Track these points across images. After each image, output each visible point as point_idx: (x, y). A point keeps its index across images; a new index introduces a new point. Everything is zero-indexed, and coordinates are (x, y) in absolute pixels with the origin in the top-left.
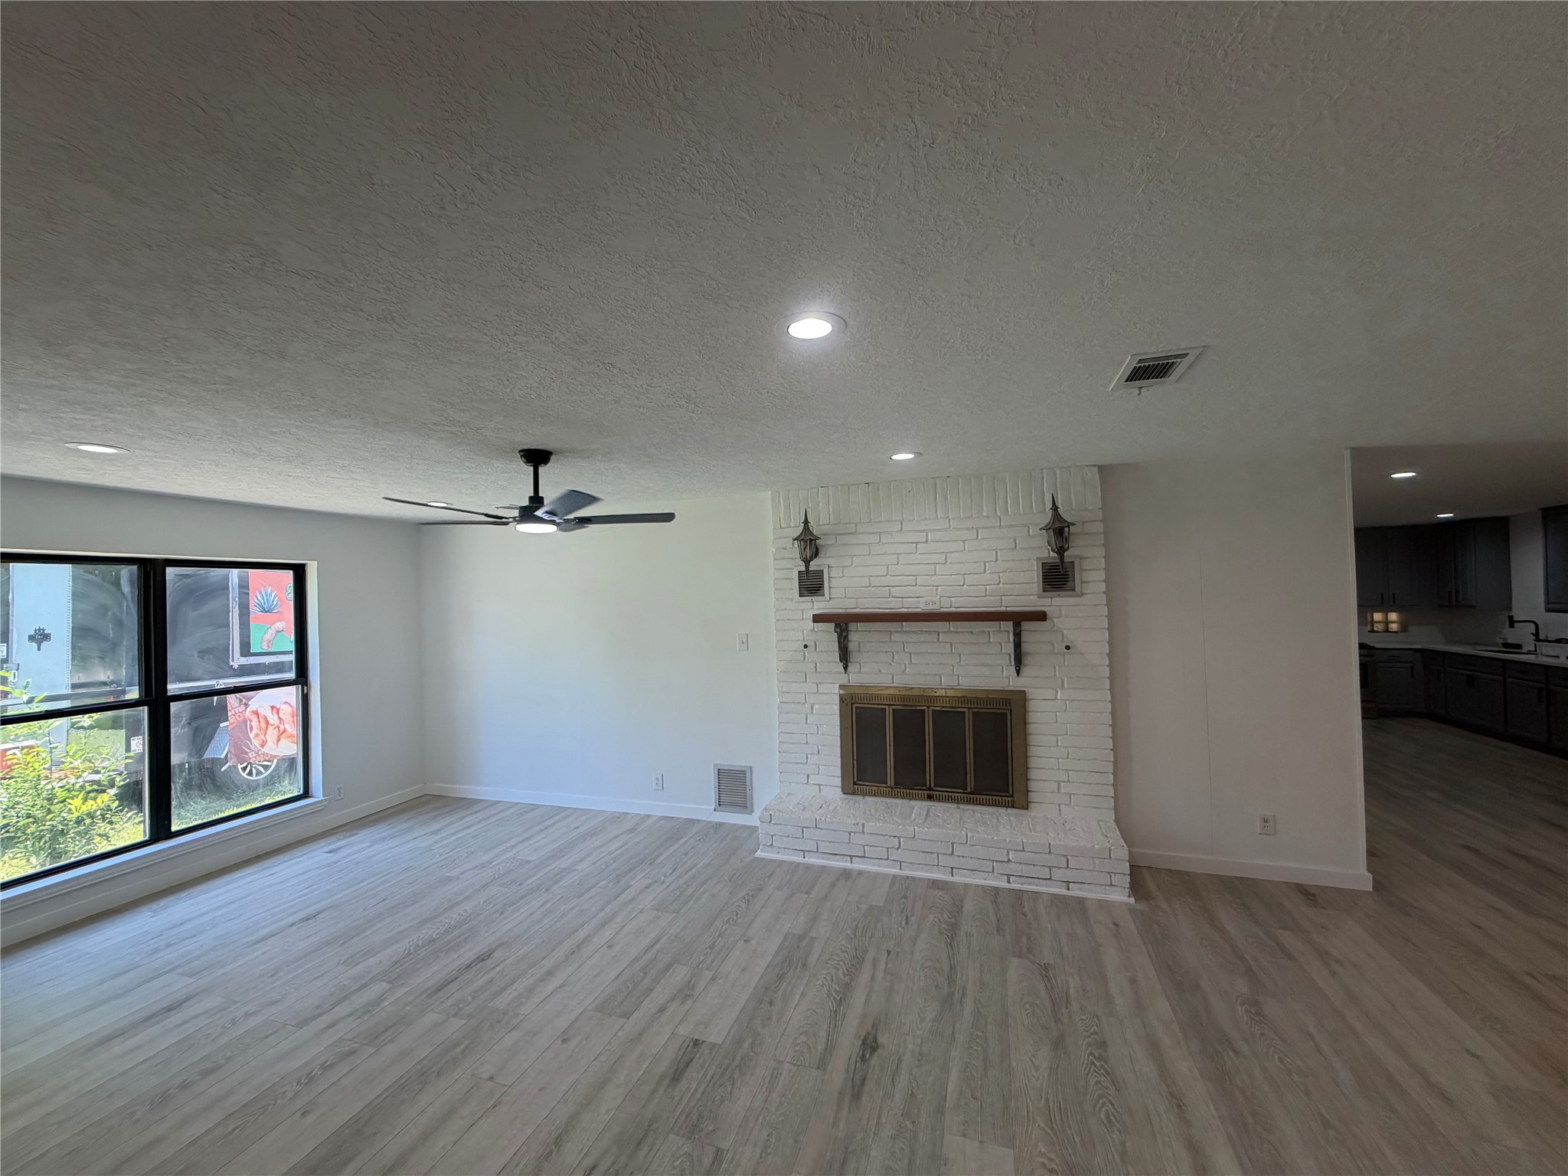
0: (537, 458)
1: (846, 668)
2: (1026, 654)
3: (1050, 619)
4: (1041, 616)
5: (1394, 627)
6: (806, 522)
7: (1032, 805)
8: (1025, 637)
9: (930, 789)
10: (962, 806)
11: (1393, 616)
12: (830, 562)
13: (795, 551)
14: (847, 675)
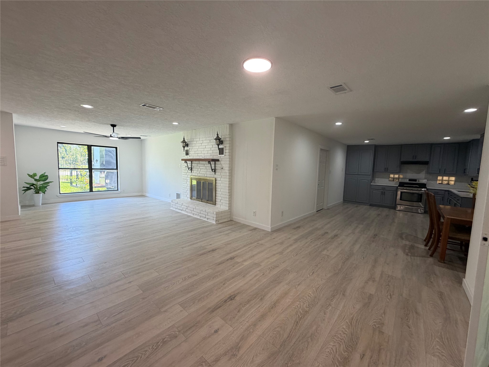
0: (114, 126)
1: (191, 171)
2: (216, 169)
3: (220, 161)
4: (218, 160)
5: (452, 183)
6: (184, 139)
7: (216, 204)
8: (216, 165)
9: (202, 199)
10: (207, 204)
11: (453, 178)
12: (190, 148)
13: (181, 145)
14: (191, 173)
